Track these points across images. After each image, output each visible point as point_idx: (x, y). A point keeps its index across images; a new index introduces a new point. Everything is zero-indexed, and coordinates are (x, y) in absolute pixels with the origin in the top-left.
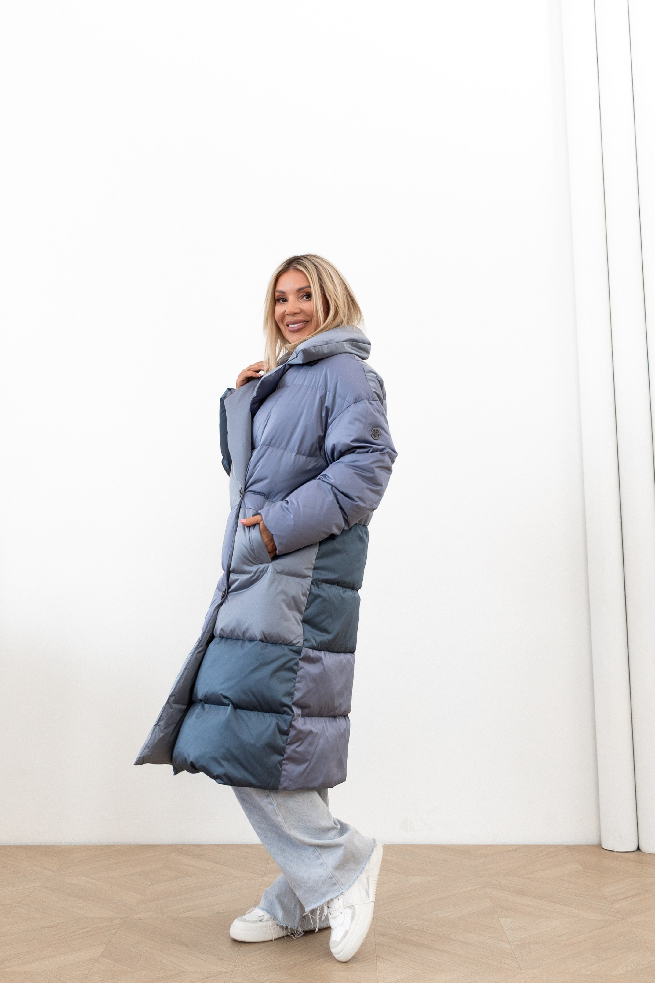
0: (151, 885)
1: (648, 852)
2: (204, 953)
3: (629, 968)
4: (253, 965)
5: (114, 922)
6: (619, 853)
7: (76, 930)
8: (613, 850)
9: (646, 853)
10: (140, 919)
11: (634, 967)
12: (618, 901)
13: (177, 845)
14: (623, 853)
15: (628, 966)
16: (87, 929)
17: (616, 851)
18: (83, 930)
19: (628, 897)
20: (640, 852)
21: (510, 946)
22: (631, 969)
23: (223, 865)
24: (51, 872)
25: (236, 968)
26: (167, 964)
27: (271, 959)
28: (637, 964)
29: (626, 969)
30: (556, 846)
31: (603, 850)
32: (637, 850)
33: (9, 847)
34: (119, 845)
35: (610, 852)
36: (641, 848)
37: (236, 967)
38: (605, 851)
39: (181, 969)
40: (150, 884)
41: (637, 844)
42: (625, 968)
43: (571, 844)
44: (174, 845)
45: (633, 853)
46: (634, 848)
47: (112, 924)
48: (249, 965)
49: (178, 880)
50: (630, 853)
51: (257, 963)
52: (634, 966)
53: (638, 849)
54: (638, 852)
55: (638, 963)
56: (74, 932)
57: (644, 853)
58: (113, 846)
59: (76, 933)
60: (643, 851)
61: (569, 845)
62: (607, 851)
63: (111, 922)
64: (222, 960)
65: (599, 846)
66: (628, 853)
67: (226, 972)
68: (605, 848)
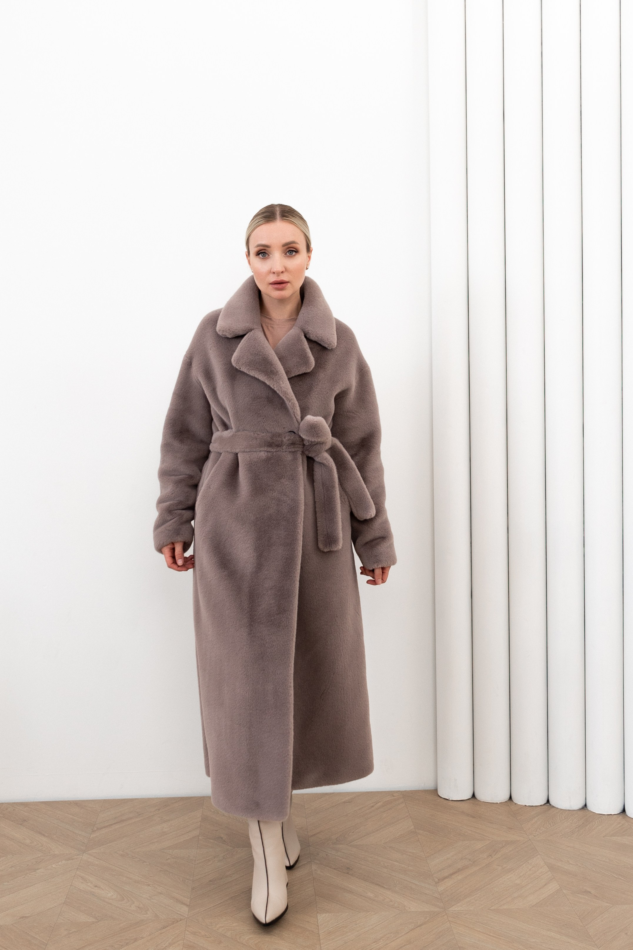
6: (455, 803)
8: (448, 799)
9: (481, 801)
14: (459, 802)
17: (450, 799)
20: (476, 800)
31: (439, 798)
32: (472, 798)
36: (477, 795)
41: (473, 791)
43: (406, 790)
45: (468, 800)
46: (469, 795)
50: (466, 801)
53: (474, 796)
54: (473, 799)
57: (479, 800)
60: (478, 799)
62: (443, 800)
65: (436, 793)
66: (464, 802)
68: (441, 796)
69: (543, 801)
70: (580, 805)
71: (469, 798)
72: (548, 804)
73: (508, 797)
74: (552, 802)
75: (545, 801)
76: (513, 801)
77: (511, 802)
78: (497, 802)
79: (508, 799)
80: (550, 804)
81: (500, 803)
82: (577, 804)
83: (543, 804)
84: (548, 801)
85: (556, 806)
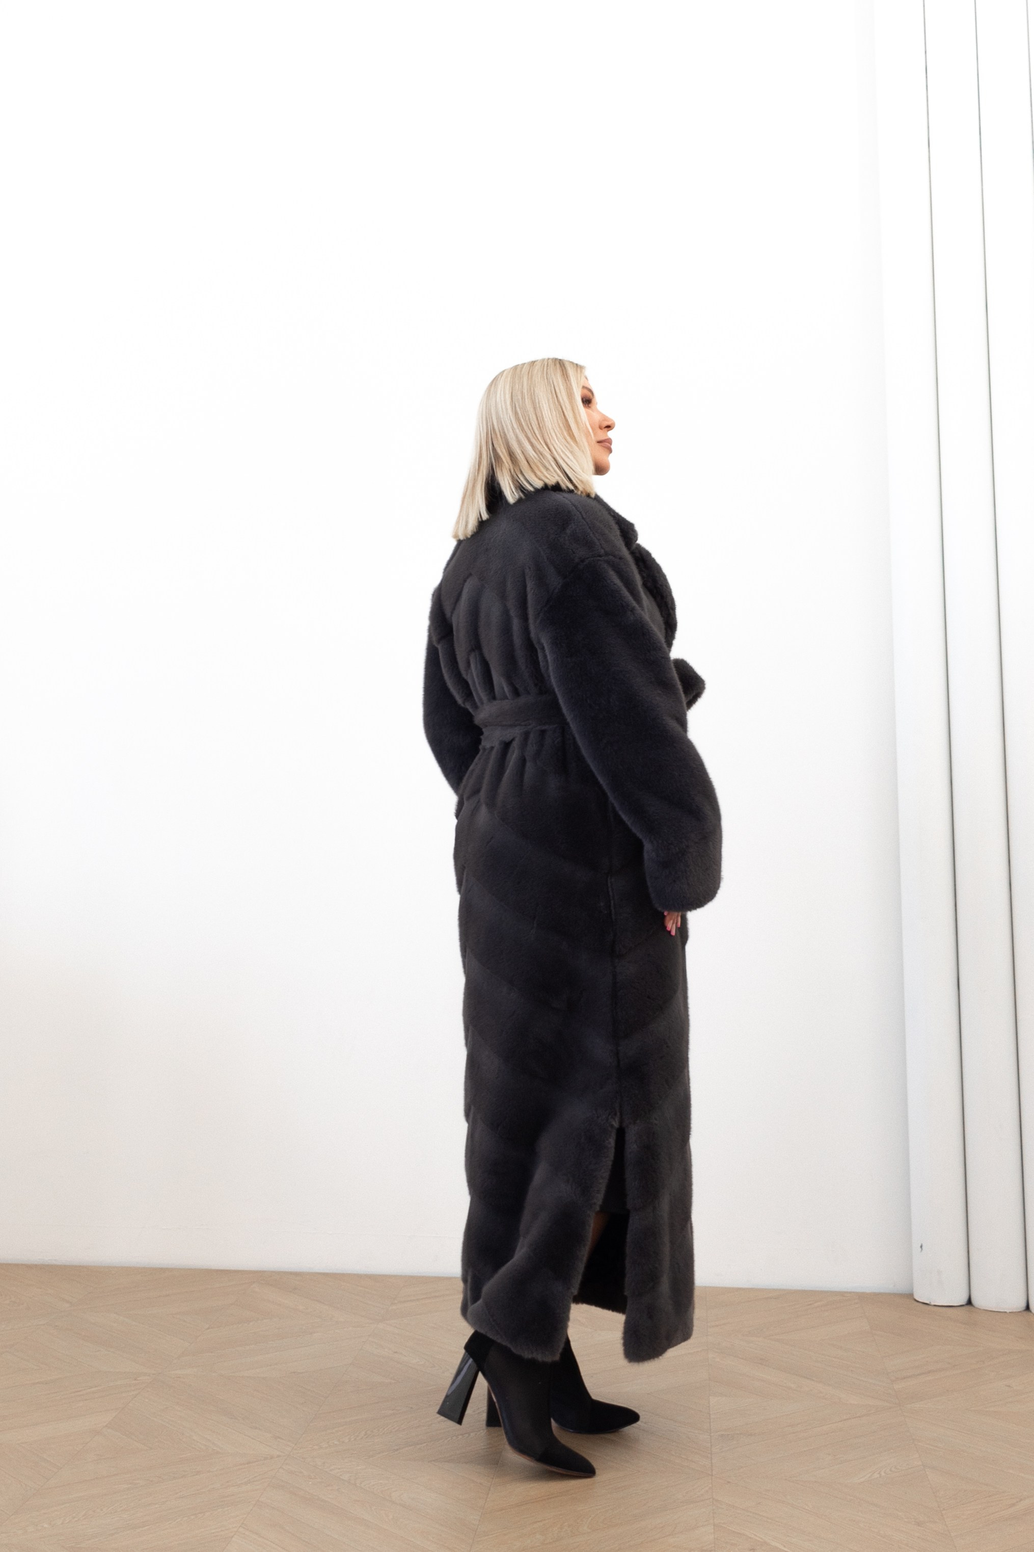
0: (208, 1328)
1: (982, 1308)
2: (256, 1428)
3: (876, 1475)
4: (321, 1447)
5: (138, 1380)
6: (936, 1308)
8: (928, 1302)
9: (980, 1309)
10: (178, 1378)
11: (883, 1474)
12: (905, 1378)
13: (265, 1271)
14: (944, 1309)
15: (873, 1473)
16: (98, 1388)
17: (933, 1303)
18: (90, 1390)
19: (924, 1374)
20: (971, 1307)
21: (709, 1437)
22: (878, 1476)
23: (323, 1303)
24: (68, 1305)
25: (295, 1452)
26: (198, 1442)
27: (350, 1441)
29: (870, 1477)
30: (842, 1294)
31: (915, 1302)
32: (967, 1304)
33: (17, 1265)
34: (179, 1269)
35: (925, 1305)
36: (975, 1301)
37: (296, 1450)
38: (918, 1304)
39: (216, 1448)
41: (968, 1294)
42: (870, 1475)
43: (868, 1291)
44: (260, 1272)
45: (960, 1308)
46: (963, 1300)
47: (134, 1382)
48: (316, 1447)
49: (251, 1324)
50: (955, 1308)
51: (327, 1446)
52: (885, 1473)
53: (969, 1302)
54: (969, 1307)
55: (893, 1469)
56: (78, 1391)
57: (977, 1308)
58: (171, 1270)
59: (80, 1393)
60: (976, 1306)
61: (863, 1293)
62: (921, 1305)
63: (135, 1380)
64: (279, 1440)
65: (910, 1296)
66: (951, 1309)
67: (279, 1456)
68: (917, 1299)
71: (964, 1304)
73: (1023, 1305)
76: (1031, 1311)
77: (1030, 1314)
78: (1005, 1311)
79: (1024, 1308)
81: (1010, 1312)
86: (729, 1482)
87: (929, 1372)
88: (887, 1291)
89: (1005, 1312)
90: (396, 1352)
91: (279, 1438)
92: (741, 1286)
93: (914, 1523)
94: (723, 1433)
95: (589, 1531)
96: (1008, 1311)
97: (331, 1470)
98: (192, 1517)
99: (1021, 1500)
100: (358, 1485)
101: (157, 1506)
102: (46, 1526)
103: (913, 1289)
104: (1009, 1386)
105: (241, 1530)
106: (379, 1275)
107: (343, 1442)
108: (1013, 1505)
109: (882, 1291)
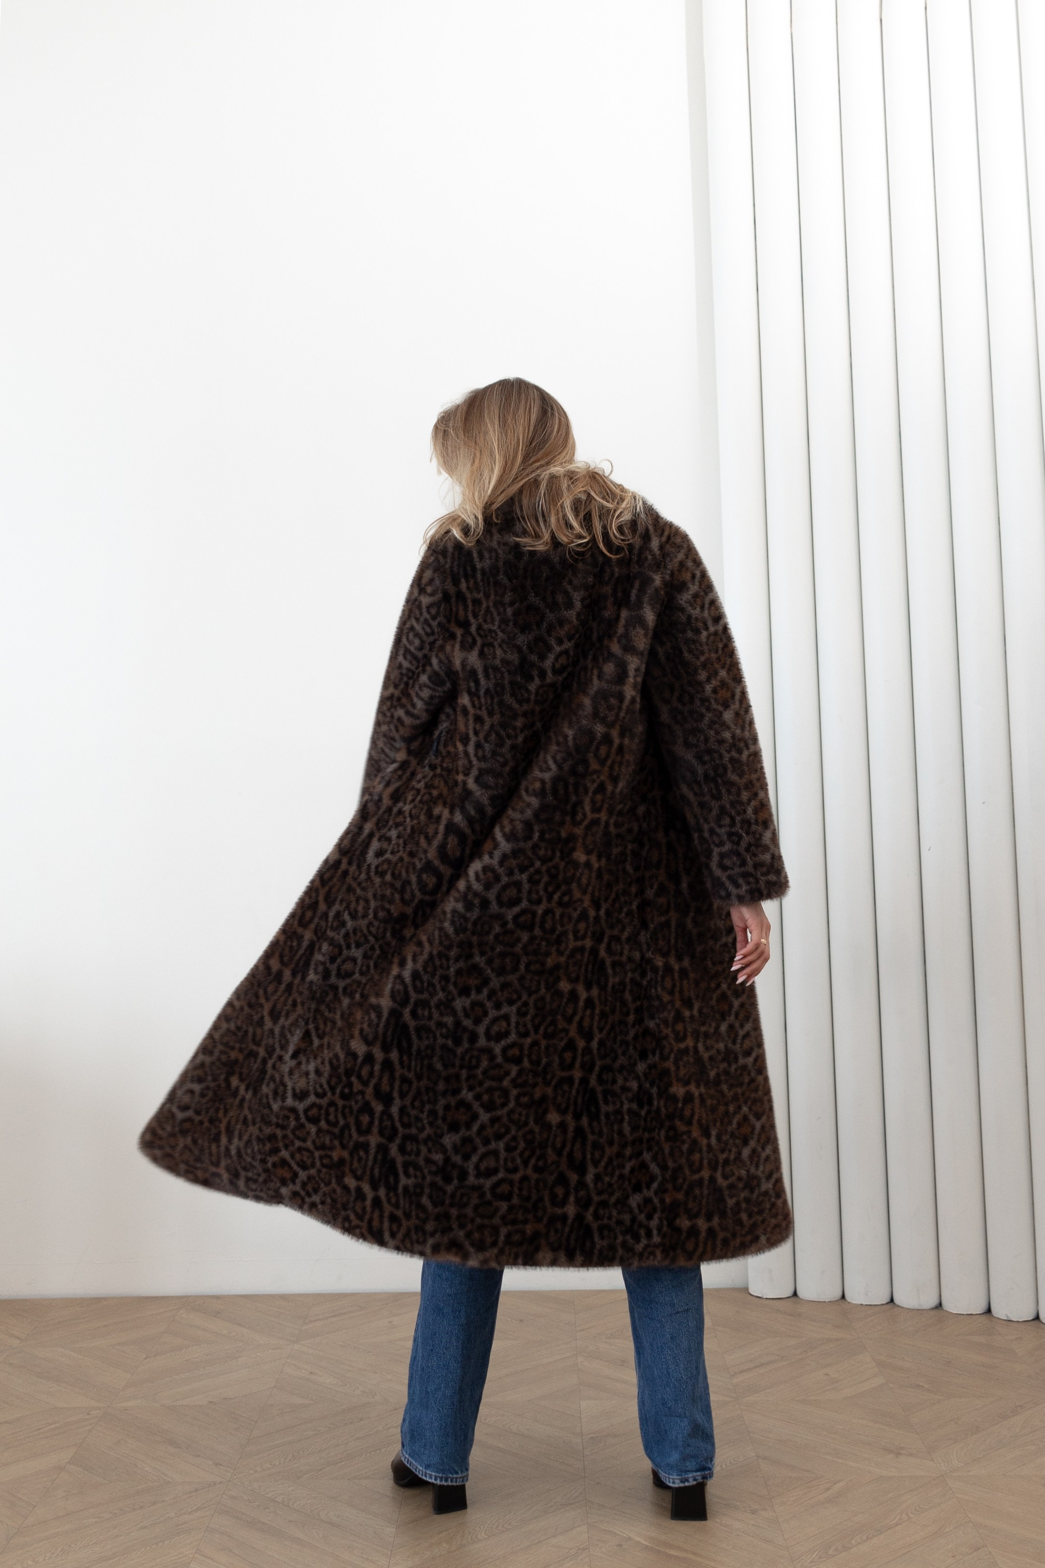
0: (146, 1358)
2: (199, 1456)
4: (256, 1471)
6: (768, 1301)
7: (41, 1427)
8: (761, 1296)
9: (804, 1300)
10: (125, 1410)
11: (724, 1467)
12: (742, 1371)
14: (775, 1301)
16: (57, 1425)
17: (765, 1297)
18: (51, 1427)
19: (758, 1367)
20: (797, 1298)
23: (244, 1326)
24: (18, 1341)
25: (235, 1477)
26: (150, 1473)
27: (280, 1463)
28: (730, 1463)
31: (750, 1296)
32: (792, 1296)
34: (113, 1298)
35: (757, 1298)
36: (800, 1293)
37: (235, 1475)
38: (752, 1297)
39: (166, 1478)
40: (145, 1356)
41: (794, 1287)
44: (184, 1297)
45: (788, 1300)
46: (789, 1292)
47: (88, 1416)
48: (252, 1472)
49: (183, 1351)
50: (784, 1300)
51: (261, 1469)
52: (726, 1465)
53: (795, 1294)
54: (794, 1299)
55: (732, 1461)
56: (39, 1429)
58: (105, 1299)
59: (41, 1431)
60: (801, 1298)
62: (754, 1298)
63: (88, 1414)
64: (219, 1466)
65: (746, 1290)
66: (781, 1301)
67: (221, 1483)
68: (752, 1293)
69: (885, 1299)
70: (934, 1302)
72: (892, 1304)
73: (840, 1294)
74: (897, 1300)
75: (888, 1300)
76: (845, 1300)
79: (840, 1298)
80: (894, 1304)
81: (829, 1301)
82: (930, 1301)
83: (884, 1303)
84: (892, 1300)
85: (901, 1305)
86: (598, 1483)
87: (762, 1365)
88: (728, 1287)
89: (825, 1302)
90: (311, 1373)
91: (220, 1464)
92: (603, 1288)
93: (749, 1511)
94: (592, 1435)
95: (486, 1537)
96: (827, 1301)
97: (267, 1494)
98: (154, 1546)
99: (835, 1484)
100: (291, 1506)
101: (122, 1538)
102: (30, 1563)
103: (747, 1284)
104: (827, 1375)
105: (197, 1555)
106: (291, 1295)
107: (274, 1465)
108: (828, 1489)
109: (723, 1286)
